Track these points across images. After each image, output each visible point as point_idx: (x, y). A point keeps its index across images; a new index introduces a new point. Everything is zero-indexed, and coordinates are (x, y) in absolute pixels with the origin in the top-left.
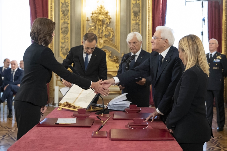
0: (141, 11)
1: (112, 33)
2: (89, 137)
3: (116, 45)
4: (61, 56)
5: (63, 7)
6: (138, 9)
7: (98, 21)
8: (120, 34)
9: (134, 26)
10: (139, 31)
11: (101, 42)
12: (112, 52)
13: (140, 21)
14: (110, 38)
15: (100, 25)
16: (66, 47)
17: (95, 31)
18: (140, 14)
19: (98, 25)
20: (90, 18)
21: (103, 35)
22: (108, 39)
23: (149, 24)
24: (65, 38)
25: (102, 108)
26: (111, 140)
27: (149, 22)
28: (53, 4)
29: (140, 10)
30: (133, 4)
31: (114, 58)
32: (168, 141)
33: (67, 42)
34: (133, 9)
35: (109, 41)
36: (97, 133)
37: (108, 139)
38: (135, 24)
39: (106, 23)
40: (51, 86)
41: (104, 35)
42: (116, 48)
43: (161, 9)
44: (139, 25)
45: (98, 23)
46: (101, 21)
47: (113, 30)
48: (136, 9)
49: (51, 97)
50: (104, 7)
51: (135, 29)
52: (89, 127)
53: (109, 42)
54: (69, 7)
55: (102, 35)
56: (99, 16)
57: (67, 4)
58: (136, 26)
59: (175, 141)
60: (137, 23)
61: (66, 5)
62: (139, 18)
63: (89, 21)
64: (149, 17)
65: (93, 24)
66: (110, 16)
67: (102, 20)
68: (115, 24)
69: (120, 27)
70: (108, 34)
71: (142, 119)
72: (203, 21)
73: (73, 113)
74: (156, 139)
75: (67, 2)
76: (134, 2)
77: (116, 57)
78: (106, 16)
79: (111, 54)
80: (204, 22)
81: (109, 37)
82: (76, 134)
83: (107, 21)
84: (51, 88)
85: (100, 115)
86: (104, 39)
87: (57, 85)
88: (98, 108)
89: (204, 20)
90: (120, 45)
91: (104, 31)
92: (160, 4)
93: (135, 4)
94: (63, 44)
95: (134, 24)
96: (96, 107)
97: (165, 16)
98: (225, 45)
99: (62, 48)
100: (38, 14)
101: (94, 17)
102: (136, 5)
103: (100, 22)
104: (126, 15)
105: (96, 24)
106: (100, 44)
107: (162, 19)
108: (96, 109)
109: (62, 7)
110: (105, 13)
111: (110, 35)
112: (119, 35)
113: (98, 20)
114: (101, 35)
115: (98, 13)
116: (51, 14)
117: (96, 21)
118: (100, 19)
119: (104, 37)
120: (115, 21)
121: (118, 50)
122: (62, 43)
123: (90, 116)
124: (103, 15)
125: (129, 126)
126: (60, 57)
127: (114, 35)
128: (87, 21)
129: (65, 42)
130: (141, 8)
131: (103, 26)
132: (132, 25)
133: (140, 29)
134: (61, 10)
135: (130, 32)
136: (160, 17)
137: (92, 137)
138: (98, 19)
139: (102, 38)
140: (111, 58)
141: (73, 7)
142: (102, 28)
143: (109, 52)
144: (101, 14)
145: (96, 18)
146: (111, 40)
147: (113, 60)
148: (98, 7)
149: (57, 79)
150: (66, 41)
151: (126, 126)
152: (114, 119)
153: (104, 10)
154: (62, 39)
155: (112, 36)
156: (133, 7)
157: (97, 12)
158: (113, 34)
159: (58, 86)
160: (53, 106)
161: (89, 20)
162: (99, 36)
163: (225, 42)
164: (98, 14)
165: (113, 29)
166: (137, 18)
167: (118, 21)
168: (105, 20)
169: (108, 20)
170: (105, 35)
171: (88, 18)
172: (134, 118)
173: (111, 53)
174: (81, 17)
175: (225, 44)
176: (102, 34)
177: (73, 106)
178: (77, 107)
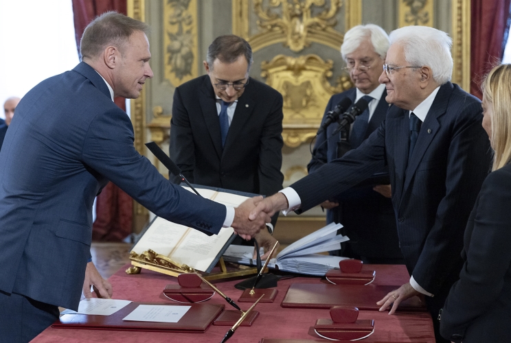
4: (168, 81)
11: (297, 29)
12: (334, 65)
14: (327, 18)
16: (184, 51)
21: (304, 7)
22: (323, 19)
24: (180, 19)
25: (255, 270)
31: (342, 83)
33: (189, 32)
41: (307, 6)
49: (140, 212)
52: (200, 331)
53: (324, 30)
55: (302, 8)
70: (320, 4)
77: (348, 80)
79: (332, 70)
81: (324, 13)
85: (247, 289)
86: (307, 20)
88: (244, 267)
94: (176, 39)
96: (241, 267)
99: (173, 52)
108: (238, 273)
111: (326, 7)
114: (298, 6)
119: (309, 12)
122: (173, 37)
123: (213, 296)
126: (164, 83)
127: (340, 5)
129: (180, 33)
139: (300, 16)
140: (332, 85)
143: (326, 62)
146: (332, 22)
150: (186, 28)
152: (283, 307)
154: (172, 23)
155: (333, 8)
158: (337, 4)
162: (293, 9)
170: (312, 6)
173: (331, 67)
176: (302, 4)
177: (169, 262)
178: (180, 266)
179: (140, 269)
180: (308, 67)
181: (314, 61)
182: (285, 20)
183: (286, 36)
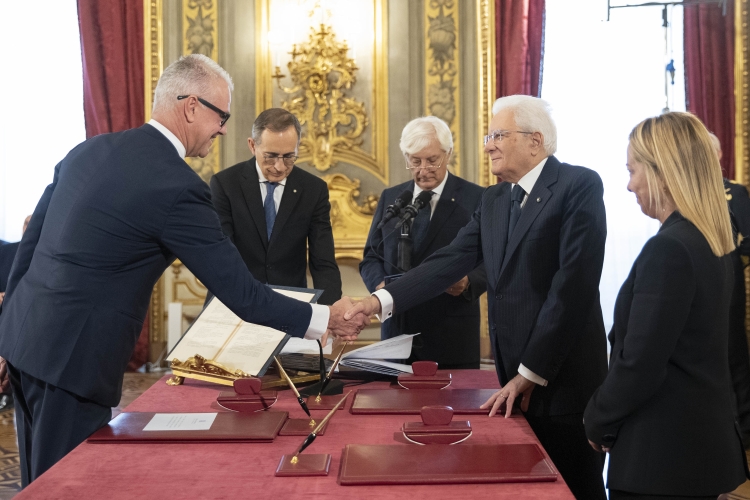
0: (457, 43)
1: (360, 118)
2: (269, 476)
3: (375, 160)
5: (194, 34)
6: (449, 35)
7: (312, 79)
8: (390, 121)
9: (436, 95)
10: (450, 112)
11: (323, 149)
12: (361, 184)
13: (457, 77)
14: (353, 137)
15: (321, 93)
16: (205, 170)
17: (301, 112)
18: (456, 53)
19: (313, 93)
20: (285, 70)
21: (329, 126)
22: (350, 139)
23: (486, 85)
25: (317, 377)
26: (343, 484)
27: (485, 79)
28: (160, 24)
29: (454, 39)
30: (431, 19)
31: (370, 202)
32: (538, 485)
34: (432, 35)
35: (350, 145)
36: (294, 460)
37: (331, 480)
38: (439, 86)
39: (339, 84)
40: (156, 302)
41: (333, 125)
42: (376, 168)
43: (525, 35)
44: (452, 90)
45: (312, 85)
46: (324, 78)
47: (364, 110)
48: (442, 37)
49: (156, 339)
50: (334, 30)
51: (437, 103)
52: (268, 440)
53: (350, 149)
54: (215, 34)
55: (328, 126)
56: (316, 62)
57: (207, 23)
58: (441, 92)
59: (560, 483)
60: (447, 82)
61: (202, 25)
62: (451, 66)
63: (282, 80)
64: (485, 61)
65: (297, 89)
66: (355, 62)
67: (327, 75)
68: (370, 87)
69: (386, 97)
70: (346, 123)
71: (450, 411)
72: (669, 73)
73: (218, 394)
74: (497, 478)
75: (208, 17)
76: (434, 13)
77: (375, 199)
78: (339, 63)
79: (358, 189)
80: (673, 76)
81: (350, 132)
82: (223, 465)
83: (344, 77)
84: (156, 308)
85: (311, 397)
86: (334, 139)
87: (175, 298)
88: (304, 373)
89: (671, 68)
90: (390, 159)
91: (334, 111)
92: (522, 17)
93: (437, 18)
95: (434, 86)
96: (300, 373)
97: (541, 58)
98: (747, 153)
100: (108, 60)
101: (300, 63)
102: (442, 23)
103: (320, 82)
104: (406, 57)
105: (305, 89)
106: (322, 156)
107: (529, 68)
108: (299, 380)
109: (191, 34)
110: (336, 51)
111: (352, 125)
112: (386, 123)
113: (314, 75)
114: (323, 125)
115: (314, 52)
116: (154, 58)
117: (305, 78)
118: (321, 73)
119: (335, 130)
120: (370, 77)
121: (384, 176)
123: (275, 404)
124: (330, 57)
125: (407, 433)
127: (367, 124)
128: (275, 80)
130: (457, 34)
131: (329, 95)
132: (427, 89)
133: (457, 103)
134: (186, 43)
135: (421, 114)
136: (524, 61)
137: (278, 476)
138: (313, 71)
139: (326, 135)
140: (359, 205)
141: (226, 32)
142: (326, 102)
143: (353, 182)
144: (324, 54)
145: (307, 68)
146: (359, 141)
147: (366, 209)
148: (311, 32)
149: (177, 277)
151: (398, 437)
152: (353, 414)
153: (331, 41)
155: (360, 127)
156: (431, 28)
157: (308, 48)
158: (364, 123)
159: (181, 300)
160: (163, 372)
161: (282, 76)
162: (319, 129)
163: (744, 143)
164: (313, 54)
165: (363, 104)
166: (446, 66)
167: (382, 78)
168: (337, 74)
169: (346, 74)
170: (338, 125)
171: (277, 68)
172: (424, 408)
173: (358, 186)
174: (255, 66)
175: (745, 149)
176: (328, 123)
177: (219, 368)
178: (233, 372)
179: (183, 379)
180: (334, 187)
181: (340, 180)
182: (310, 139)
183: (311, 155)
